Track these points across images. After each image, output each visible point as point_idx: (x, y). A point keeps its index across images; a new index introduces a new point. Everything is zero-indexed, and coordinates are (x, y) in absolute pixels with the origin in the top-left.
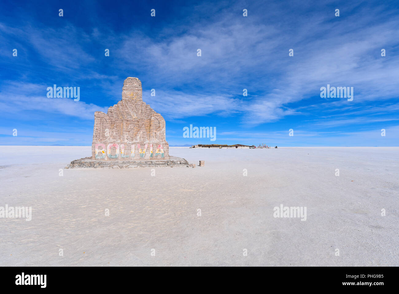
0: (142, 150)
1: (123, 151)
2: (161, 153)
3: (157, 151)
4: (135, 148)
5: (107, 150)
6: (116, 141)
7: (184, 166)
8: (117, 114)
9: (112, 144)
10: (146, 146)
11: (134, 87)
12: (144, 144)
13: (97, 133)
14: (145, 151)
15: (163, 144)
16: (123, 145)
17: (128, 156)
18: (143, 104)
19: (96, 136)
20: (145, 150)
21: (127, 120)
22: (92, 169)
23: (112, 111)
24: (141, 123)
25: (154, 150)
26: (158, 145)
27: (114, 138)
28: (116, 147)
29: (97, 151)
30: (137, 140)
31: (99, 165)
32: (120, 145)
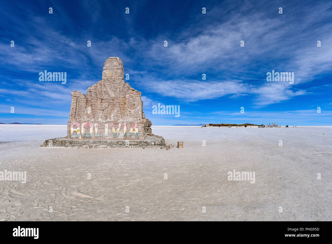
0: (116, 129)
1: (96, 130)
2: (135, 132)
3: (131, 131)
4: (108, 127)
5: (81, 128)
6: (90, 120)
7: (157, 148)
8: (96, 94)
9: (86, 123)
10: (120, 125)
11: (114, 66)
12: (117, 123)
13: (73, 112)
14: (119, 130)
15: (138, 123)
16: (97, 124)
17: (101, 135)
18: (121, 83)
19: (72, 115)
20: (118, 129)
21: (102, 98)
22: (63, 148)
23: (91, 90)
24: (116, 101)
25: (128, 130)
26: (132, 124)
27: (88, 117)
28: (90, 126)
29: (72, 130)
30: (111, 119)
31: (71, 143)
32: (93, 124)
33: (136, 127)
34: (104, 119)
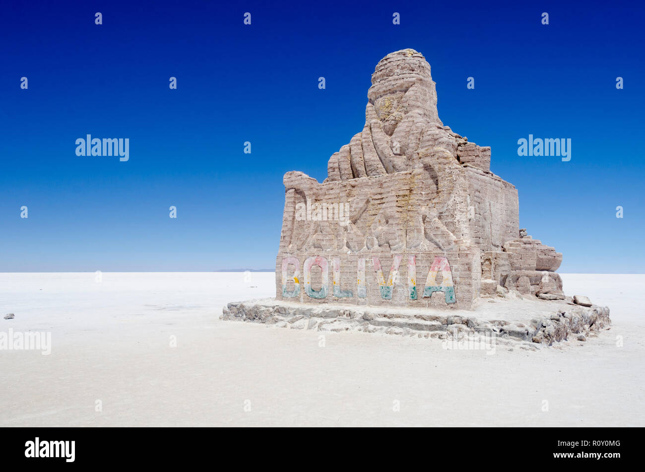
0: (386, 275)
2: (443, 285)
3: (430, 281)
4: (366, 267)
5: (302, 273)
8: (346, 172)
9: (314, 259)
10: (396, 261)
12: (390, 255)
13: (287, 229)
15: (450, 254)
16: (339, 261)
19: (284, 237)
25: (421, 276)
26: (431, 257)
28: (323, 266)
29: (285, 277)
30: (371, 241)
32: (330, 260)
33: (446, 268)
34: (356, 244)
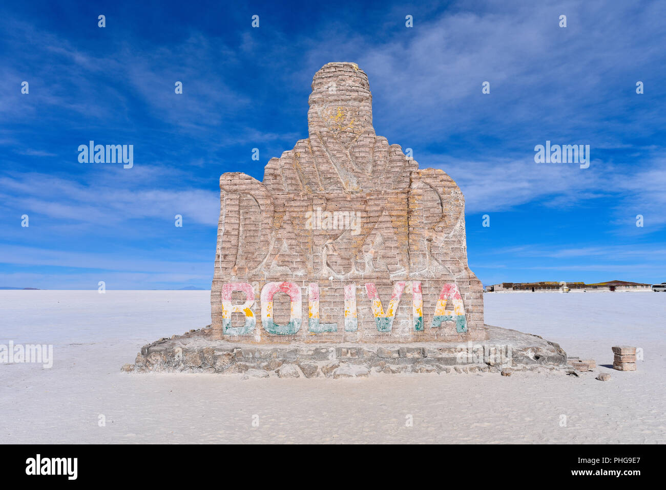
0: (384, 304)
1: (314, 308)
2: (453, 314)
3: (439, 309)
4: (357, 296)
5: (259, 303)
6: (290, 272)
7: (554, 372)
8: (294, 182)
9: (277, 284)
10: (398, 289)
11: (347, 90)
12: (389, 282)
13: (228, 245)
14: (395, 309)
15: (461, 282)
16: (317, 288)
17: (333, 327)
18: (378, 144)
19: (225, 256)
20: (394, 305)
21: (327, 196)
22: (206, 375)
23: (278, 172)
24: (376, 205)
25: (429, 306)
26: (440, 284)
27: (284, 263)
28: (292, 295)
29: (229, 308)
30: (363, 266)
31: (233, 360)
32: (304, 287)
33: (457, 297)
34: (341, 268)
